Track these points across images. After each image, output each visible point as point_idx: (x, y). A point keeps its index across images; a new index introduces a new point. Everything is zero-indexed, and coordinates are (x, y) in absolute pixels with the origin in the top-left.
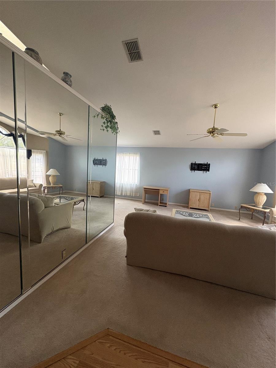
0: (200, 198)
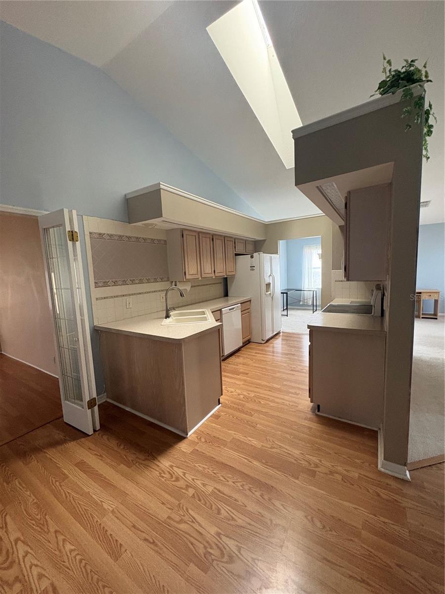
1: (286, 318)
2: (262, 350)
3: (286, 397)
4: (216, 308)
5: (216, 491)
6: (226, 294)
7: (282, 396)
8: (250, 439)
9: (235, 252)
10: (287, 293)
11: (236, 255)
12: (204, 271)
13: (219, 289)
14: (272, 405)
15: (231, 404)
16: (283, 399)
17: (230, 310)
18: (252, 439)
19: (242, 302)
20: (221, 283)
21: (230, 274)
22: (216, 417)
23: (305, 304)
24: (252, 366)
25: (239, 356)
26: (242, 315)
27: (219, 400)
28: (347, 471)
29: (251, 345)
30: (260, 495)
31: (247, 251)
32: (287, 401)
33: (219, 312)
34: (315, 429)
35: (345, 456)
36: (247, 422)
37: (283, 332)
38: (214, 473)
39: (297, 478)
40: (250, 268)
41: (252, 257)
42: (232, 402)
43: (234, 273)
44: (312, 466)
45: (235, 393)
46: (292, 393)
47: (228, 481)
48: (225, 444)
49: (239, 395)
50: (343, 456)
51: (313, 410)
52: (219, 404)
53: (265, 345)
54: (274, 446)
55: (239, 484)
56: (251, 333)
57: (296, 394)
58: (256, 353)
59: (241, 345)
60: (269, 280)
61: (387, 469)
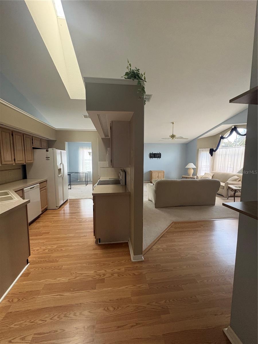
0: (158, 175)
1: (70, 190)
2: (57, 214)
3: (79, 241)
4: (18, 188)
5: (36, 336)
6: (25, 177)
7: (76, 241)
8: (58, 279)
9: (32, 147)
10: (70, 175)
11: (34, 148)
12: (4, 159)
13: (19, 173)
14: (71, 249)
15: (38, 260)
16: (78, 242)
17: (31, 188)
18: (60, 279)
19: (40, 182)
20: (20, 169)
21: (29, 162)
22: (26, 275)
23: (81, 181)
24: (52, 226)
25: (40, 221)
26: (40, 192)
27: (28, 260)
28: (119, 269)
29: (48, 212)
30: (73, 315)
31: (42, 147)
32: (80, 242)
33: (21, 191)
34: (99, 253)
35: (117, 262)
36: (55, 267)
37: (69, 200)
38: (32, 322)
39: (95, 289)
40: (46, 158)
41: (47, 151)
42: (39, 258)
43: (31, 162)
44: (102, 276)
45: (41, 250)
46: (83, 237)
47: (46, 321)
48: (38, 293)
49: (44, 250)
50: (116, 262)
51: (96, 242)
52: (28, 264)
53: (58, 210)
54: (78, 275)
55: (56, 318)
56: (47, 204)
57: (85, 236)
58: (53, 217)
59: (41, 213)
60: (61, 167)
61: (135, 260)
